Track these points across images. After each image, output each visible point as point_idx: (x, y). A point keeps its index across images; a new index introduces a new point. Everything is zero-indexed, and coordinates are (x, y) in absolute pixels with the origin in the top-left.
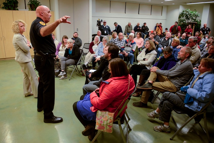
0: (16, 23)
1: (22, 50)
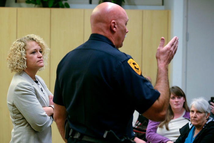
0: (20, 43)
1: (29, 125)
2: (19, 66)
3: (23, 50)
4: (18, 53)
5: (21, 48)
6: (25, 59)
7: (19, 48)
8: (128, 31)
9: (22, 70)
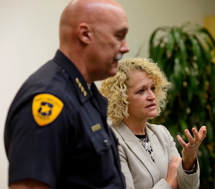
2: (116, 114)
3: (123, 88)
4: (115, 91)
5: (121, 83)
6: (127, 102)
7: (117, 83)
8: (129, 48)
9: (122, 119)
